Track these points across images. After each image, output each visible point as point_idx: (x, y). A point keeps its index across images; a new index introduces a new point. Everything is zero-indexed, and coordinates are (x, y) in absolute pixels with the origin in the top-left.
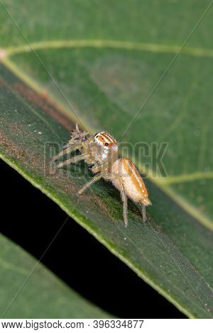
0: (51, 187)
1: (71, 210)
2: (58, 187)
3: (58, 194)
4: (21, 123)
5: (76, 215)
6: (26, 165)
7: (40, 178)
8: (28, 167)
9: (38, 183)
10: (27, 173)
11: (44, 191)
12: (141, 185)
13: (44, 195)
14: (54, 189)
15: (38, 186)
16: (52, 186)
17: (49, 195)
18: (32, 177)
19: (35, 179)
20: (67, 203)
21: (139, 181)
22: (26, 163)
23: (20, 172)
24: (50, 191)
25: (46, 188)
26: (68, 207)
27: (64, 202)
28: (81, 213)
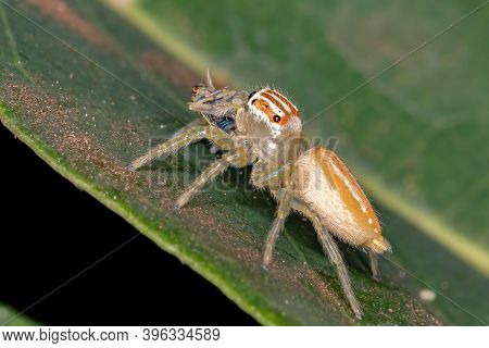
0: (201, 249)
1: (247, 297)
2: (218, 249)
3: (218, 264)
4: (143, 122)
5: (258, 308)
6: (143, 204)
7: (176, 231)
8: (150, 208)
9: (172, 242)
10: (146, 221)
11: (185, 259)
12: (364, 209)
13: (187, 269)
14: (208, 253)
15: (171, 248)
16: (204, 246)
17: (197, 267)
18: (158, 229)
19: (166, 233)
20: (238, 283)
21: (358, 198)
22: (145, 200)
23: (131, 219)
24: (200, 258)
25: (189, 252)
26: (239, 292)
27: (231, 280)
28: (272, 303)
